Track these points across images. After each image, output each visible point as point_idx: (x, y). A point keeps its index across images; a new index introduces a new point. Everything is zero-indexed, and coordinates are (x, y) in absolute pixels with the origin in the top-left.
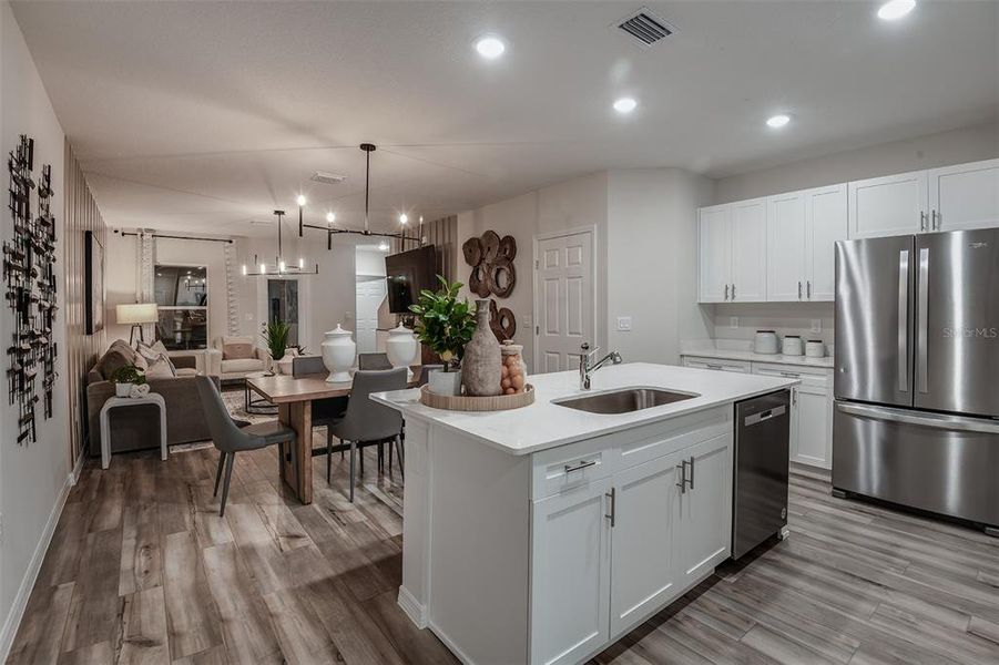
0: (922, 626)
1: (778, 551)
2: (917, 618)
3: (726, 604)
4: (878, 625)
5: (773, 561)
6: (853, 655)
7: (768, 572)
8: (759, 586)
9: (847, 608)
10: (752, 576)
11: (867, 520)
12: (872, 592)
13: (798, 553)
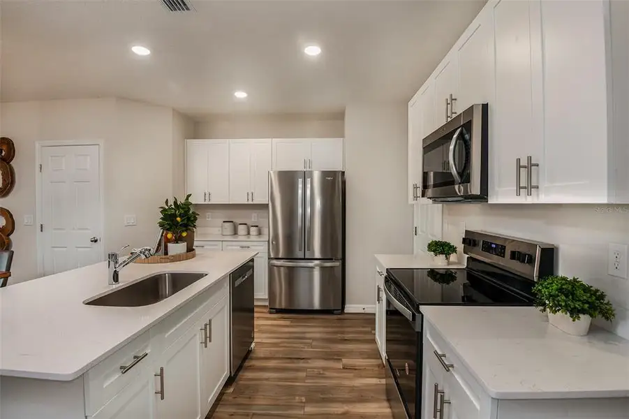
0: (328, 374)
1: (252, 359)
2: (324, 370)
3: (232, 410)
4: (309, 382)
5: (251, 366)
6: (304, 406)
7: (249, 375)
8: (247, 387)
9: (295, 379)
10: (241, 382)
11: (287, 323)
12: (301, 364)
13: (262, 355)
